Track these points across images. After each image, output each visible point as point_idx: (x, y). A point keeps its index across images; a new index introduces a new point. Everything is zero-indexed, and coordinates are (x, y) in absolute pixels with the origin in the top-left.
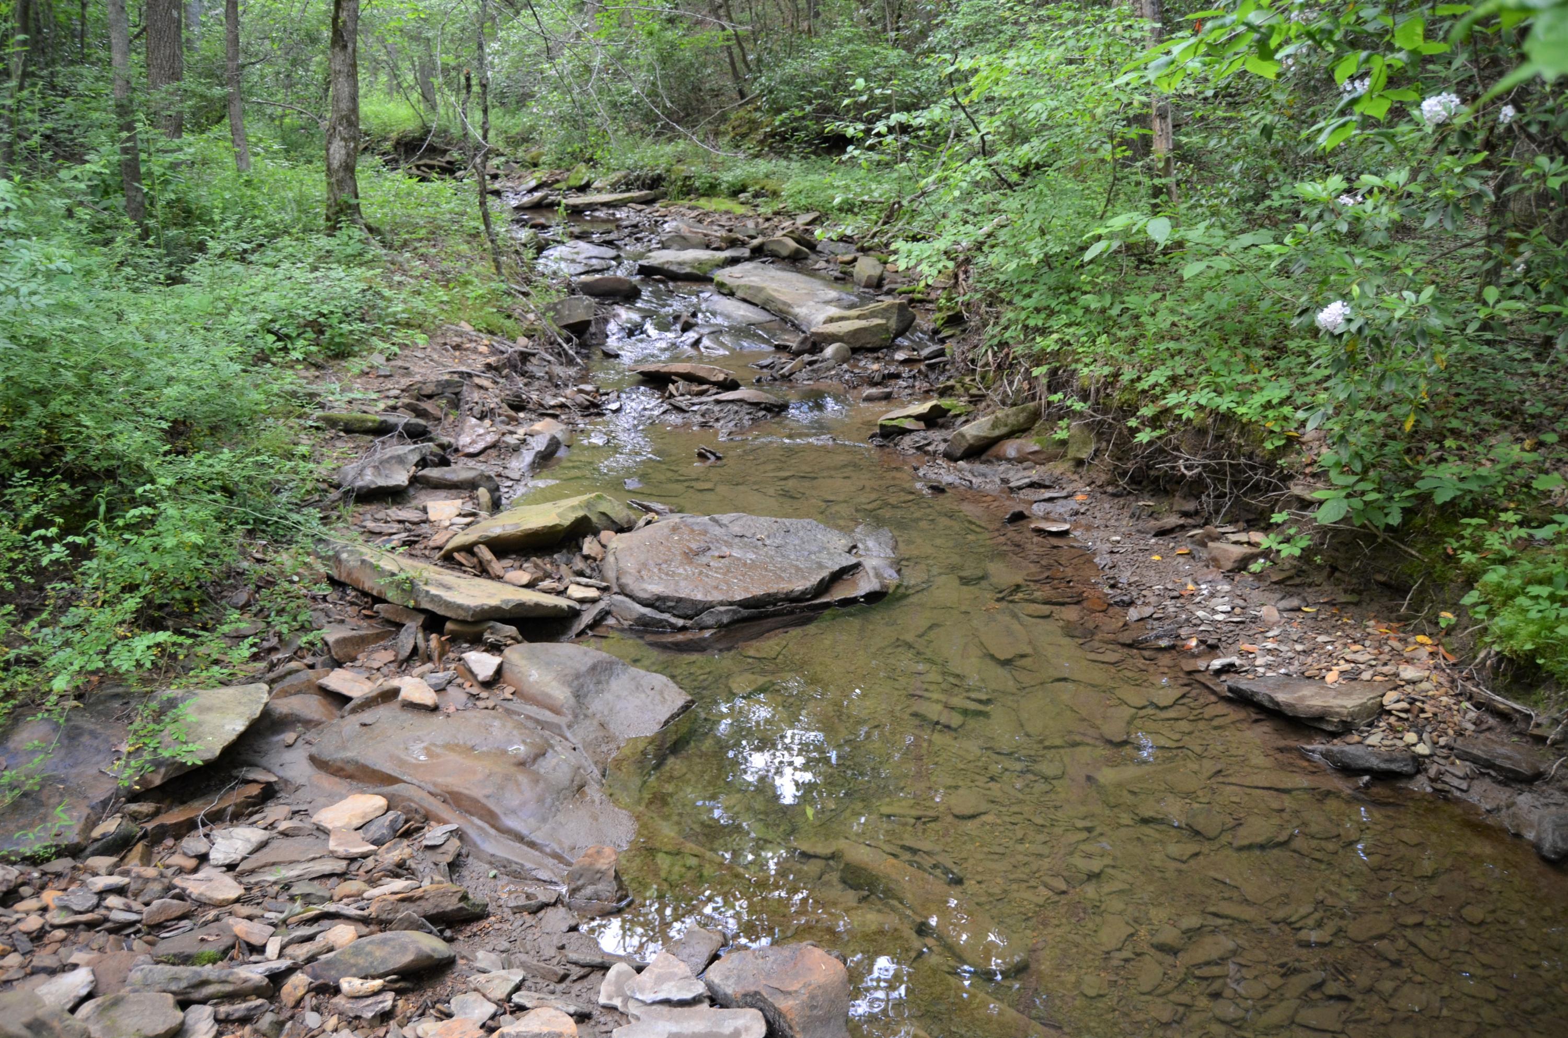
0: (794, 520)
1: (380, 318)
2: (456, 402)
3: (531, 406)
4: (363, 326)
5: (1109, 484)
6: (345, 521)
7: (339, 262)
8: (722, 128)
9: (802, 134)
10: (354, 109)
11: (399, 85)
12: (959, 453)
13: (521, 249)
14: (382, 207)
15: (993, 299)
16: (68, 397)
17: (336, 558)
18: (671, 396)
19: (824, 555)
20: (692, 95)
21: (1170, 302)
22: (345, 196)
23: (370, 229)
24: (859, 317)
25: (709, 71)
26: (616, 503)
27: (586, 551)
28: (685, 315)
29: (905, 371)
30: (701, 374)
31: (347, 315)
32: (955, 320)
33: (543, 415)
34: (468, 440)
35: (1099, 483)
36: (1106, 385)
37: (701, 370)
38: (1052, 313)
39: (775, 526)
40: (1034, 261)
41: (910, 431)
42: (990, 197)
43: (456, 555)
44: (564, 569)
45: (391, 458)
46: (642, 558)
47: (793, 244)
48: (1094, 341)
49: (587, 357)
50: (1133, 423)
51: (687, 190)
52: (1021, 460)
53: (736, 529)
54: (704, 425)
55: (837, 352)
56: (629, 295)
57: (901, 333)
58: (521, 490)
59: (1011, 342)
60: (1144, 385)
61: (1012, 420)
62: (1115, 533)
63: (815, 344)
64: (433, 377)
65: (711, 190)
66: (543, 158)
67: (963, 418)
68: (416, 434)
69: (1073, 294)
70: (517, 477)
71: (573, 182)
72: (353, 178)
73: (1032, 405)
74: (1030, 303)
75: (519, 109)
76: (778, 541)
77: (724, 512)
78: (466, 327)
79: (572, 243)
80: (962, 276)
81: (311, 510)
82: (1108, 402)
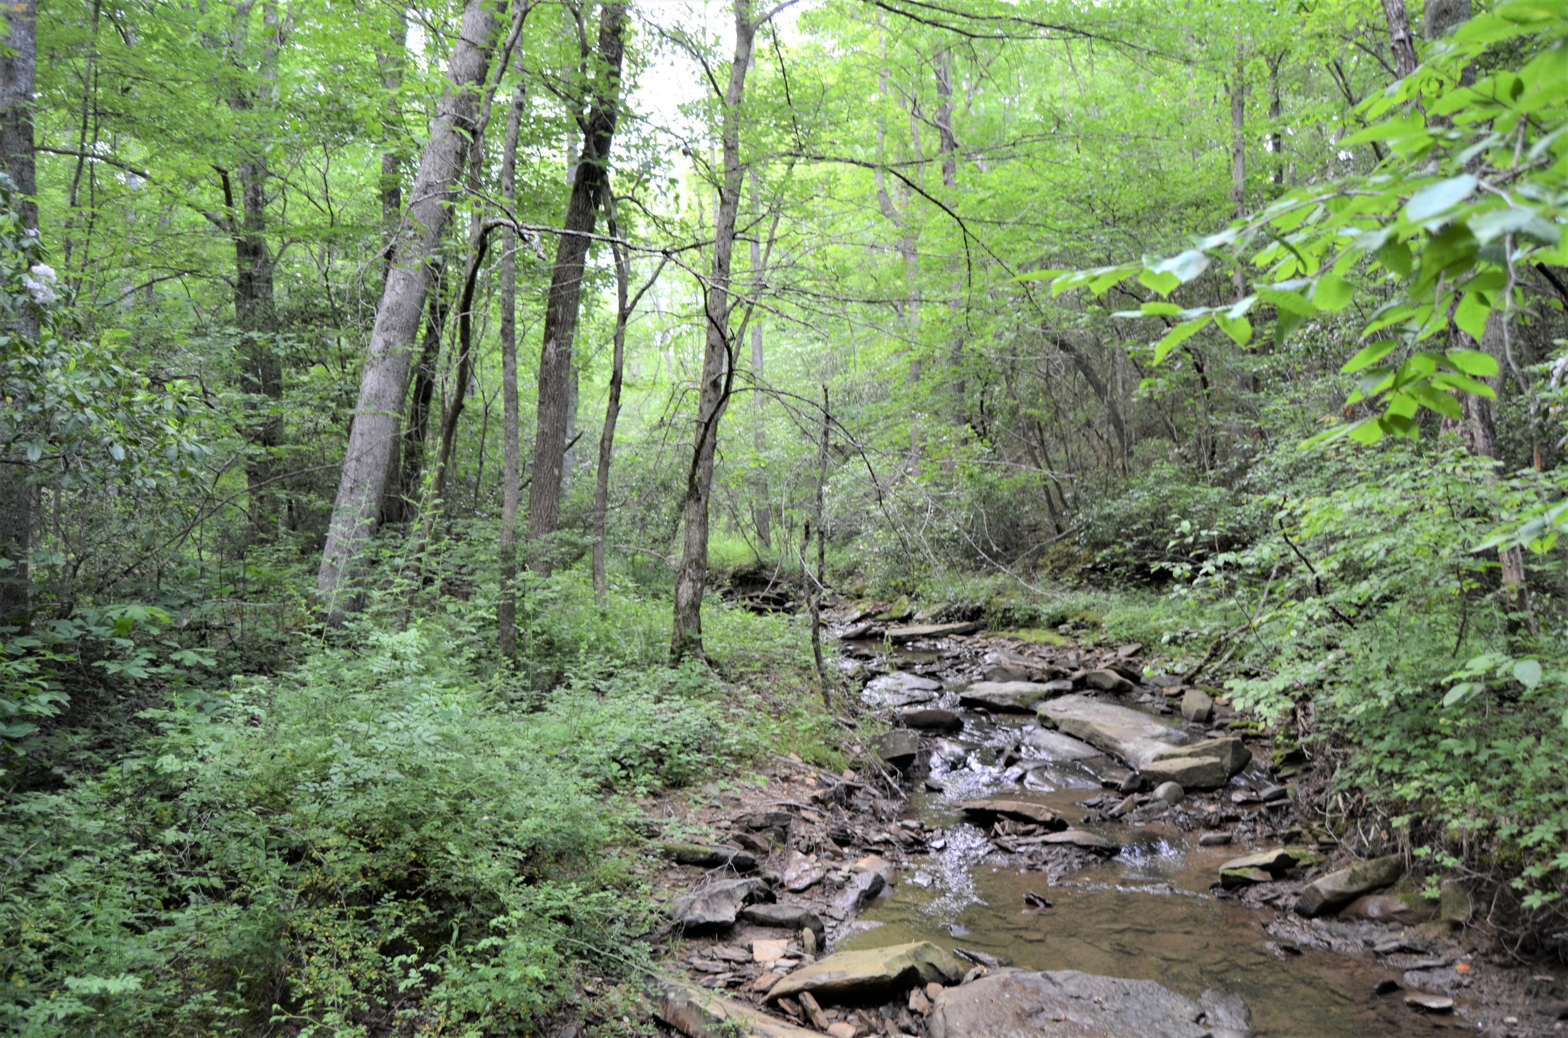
0: (1133, 982)
1: (715, 749)
2: (783, 836)
3: (855, 841)
4: (700, 757)
5: (1494, 952)
6: (673, 956)
7: (681, 694)
8: (1040, 561)
9: (1123, 569)
10: (703, 553)
11: (738, 524)
12: (1313, 909)
13: (848, 682)
14: (721, 641)
15: (1338, 740)
16: (438, 823)
17: (665, 1000)
18: (997, 835)
19: (1169, 1024)
20: (1010, 531)
21: (1545, 746)
22: (690, 632)
23: (710, 662)
24: (1191, 755)
25: (1027, 508)
26: (944, 953)
27: (912, 1005)
28: (1009, 750)
29: (1244, 813)
30: (1027, 813)
31: (685, 745)
32: (1296, 758)
33: (866, 851)
34: (794, 875)
35: (1482, 950)
36: (1481, 839)
37: (1027, 808)
38: (1408, 757)
39: (1113, 987)
40: (1385, 703)
41: (1255, 883)
42: (1324, 631)
43: (780, 1001)
44: (889, 1022)
45: (720, 892)
46: (972, 1017)
47: (1116, 677)
48: (1462, 791)
49: (910, 790)
50: (1518, 884)
51: (1007, 621)
52: (1386, 919)
53: (1071, 988)
54: (1031, 868)
55: (1169, 791)
56: (952, 728)
57: (1236, 772)
58: (844, 931)
59: (1365, 789)
60: (1528, 840)
61: (1371, 874)
62: (1510, 1013)
63: (1146, 783)
64: (762, 810)
65: (1031, 622)
66: (867, 591)
67: (1314, 869)
68: (744, 867)
69: (1432, 738)
70: (841, 916)
71: (895, 614)
72: (697, 615)
73: (1393, 857)
74: (1383, 746)
75: (845, 544)
76: (1118, 1005)
77: (1056, 968)
78: (796, 759)
79: (895, 674)
80: (1300, 713)
81: (642, 943)
82: (1485, 858)
